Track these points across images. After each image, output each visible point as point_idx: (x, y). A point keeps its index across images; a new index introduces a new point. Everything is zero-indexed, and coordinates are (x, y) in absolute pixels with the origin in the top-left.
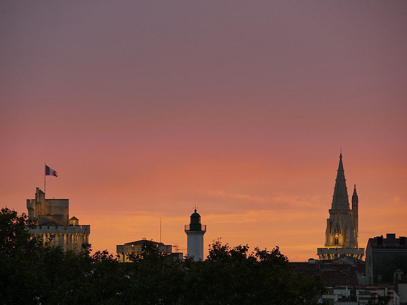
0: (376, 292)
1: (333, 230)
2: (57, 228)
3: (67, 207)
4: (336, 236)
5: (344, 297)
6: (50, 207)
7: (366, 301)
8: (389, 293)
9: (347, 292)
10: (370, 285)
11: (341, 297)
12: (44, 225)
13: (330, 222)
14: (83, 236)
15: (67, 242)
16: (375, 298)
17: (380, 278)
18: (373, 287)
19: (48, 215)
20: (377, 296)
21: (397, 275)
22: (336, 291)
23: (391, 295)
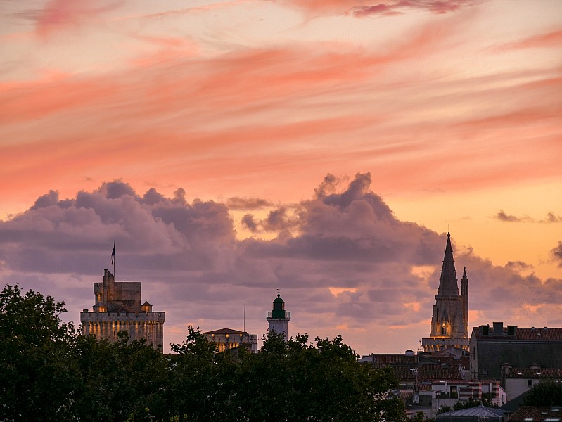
0: (480, 388)
1: (439, 318)
2: (127, 315)
3: (139, 292)
4: (444, 325)
5: (443, 393)
6: (120, 292)
7: (467, 399)
8: (494, 389)
9: (446, 389)
10: (472, 381)
11: (440, 394)
12: (113, 311)
13: (437, 310)
14: (157, 324)
15: (139, 331)
16: (478, 395)
17: (485, 373)
18: (476, 383)
19: (118, 300)
20: (480, 393)
21: (504, 368)
22: (434, 387)
23: (497, 392)
